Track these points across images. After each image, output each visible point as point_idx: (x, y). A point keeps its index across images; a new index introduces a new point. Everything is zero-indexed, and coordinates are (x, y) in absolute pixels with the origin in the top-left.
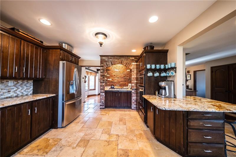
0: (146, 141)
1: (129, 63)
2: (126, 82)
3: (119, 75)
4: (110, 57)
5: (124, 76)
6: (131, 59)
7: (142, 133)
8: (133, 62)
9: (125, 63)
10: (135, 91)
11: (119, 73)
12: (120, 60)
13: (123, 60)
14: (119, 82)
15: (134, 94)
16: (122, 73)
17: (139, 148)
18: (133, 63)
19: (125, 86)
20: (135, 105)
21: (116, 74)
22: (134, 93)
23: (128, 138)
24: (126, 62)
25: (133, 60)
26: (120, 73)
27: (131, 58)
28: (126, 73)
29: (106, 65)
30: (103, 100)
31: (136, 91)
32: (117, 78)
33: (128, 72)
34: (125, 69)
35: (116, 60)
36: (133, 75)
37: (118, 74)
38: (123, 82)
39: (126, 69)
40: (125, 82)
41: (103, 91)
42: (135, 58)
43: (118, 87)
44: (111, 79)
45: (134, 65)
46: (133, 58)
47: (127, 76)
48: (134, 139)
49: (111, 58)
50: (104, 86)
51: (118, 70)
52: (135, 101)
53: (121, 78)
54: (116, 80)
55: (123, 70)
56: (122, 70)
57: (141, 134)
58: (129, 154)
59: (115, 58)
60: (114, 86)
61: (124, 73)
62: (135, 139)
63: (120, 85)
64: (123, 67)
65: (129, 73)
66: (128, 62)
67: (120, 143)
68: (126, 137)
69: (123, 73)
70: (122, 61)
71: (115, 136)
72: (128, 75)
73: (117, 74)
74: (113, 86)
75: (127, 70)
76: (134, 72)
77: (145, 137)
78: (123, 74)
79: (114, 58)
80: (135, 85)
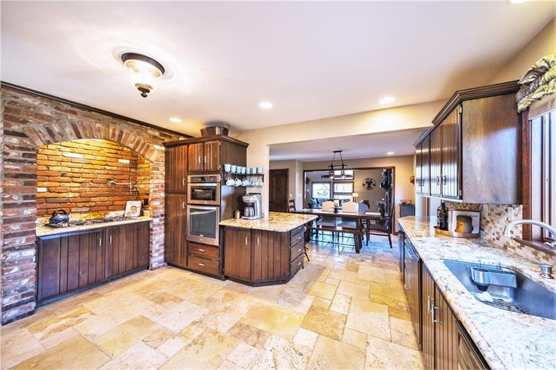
0: (244, 295)
1: (144, 144)
2: (117, 198)
3: (84, 175)
4: (66, 107)
5: (108, 177)
6: (150, 134)
7: (227, 291)
8: (156, 144)
9: (132, 143)
10: (160, 220)
11: (85, 166)
12: (114, 130)
13: (125, 131)
14: (85, 199)
15: (158, 228)
16: (99, 167)
17: (247, 308)
18: (157, 147)
19: (113, 210)
20: (160, 255)
21: (69, 170)
22: (159, 225)
23: (219, 311)
24: (137, 139)
25: (155, 137)
26: (90, 166)
27: (150, 132)
28: (116, 168)
29: (44, 131)
30: (25, 282)
31: (165, 220)
32: (79, 185)
33: (125, 166)
34: (110, 155)
35: (98, 125)
36: (157, 178)
37: (82, 170)
38: (106, 199)
39: (118, 156)
40: (111, 199)
41: (27, 240)
42: (161, 135)
43: (85, 215)
44: (45, 190)
45: (159, 151)
46: (157, 134)
47: (119, 177)
48: (227, 306)
49: (74, 113)
50: (30, 219)
51: (81, 156)
52: (160, 245)
53: (92, 184)
54: (70, 191)
55: (104, 158)
56: (99, 158)
57: (226, 295)
58: (247, 324)
59: (93, 118)
60: (65, 213)
61: (108, 168)
62: (228, 304)
63: (92, 210)
64: (106, 150)
65: (125, 170)
66: (142, 141)
67: (216, 325)
68: (213, 312)
69: (105, 169)
70: (122, 132)
71: (194, 327)
72: (123, 174)
73: (76, 170)
74: (61, 217)
75: (120, 161)
76: (158, 170)
77: (236, 293)
78: (103, 172)
79: (89, 117)
80: (161, 204)
